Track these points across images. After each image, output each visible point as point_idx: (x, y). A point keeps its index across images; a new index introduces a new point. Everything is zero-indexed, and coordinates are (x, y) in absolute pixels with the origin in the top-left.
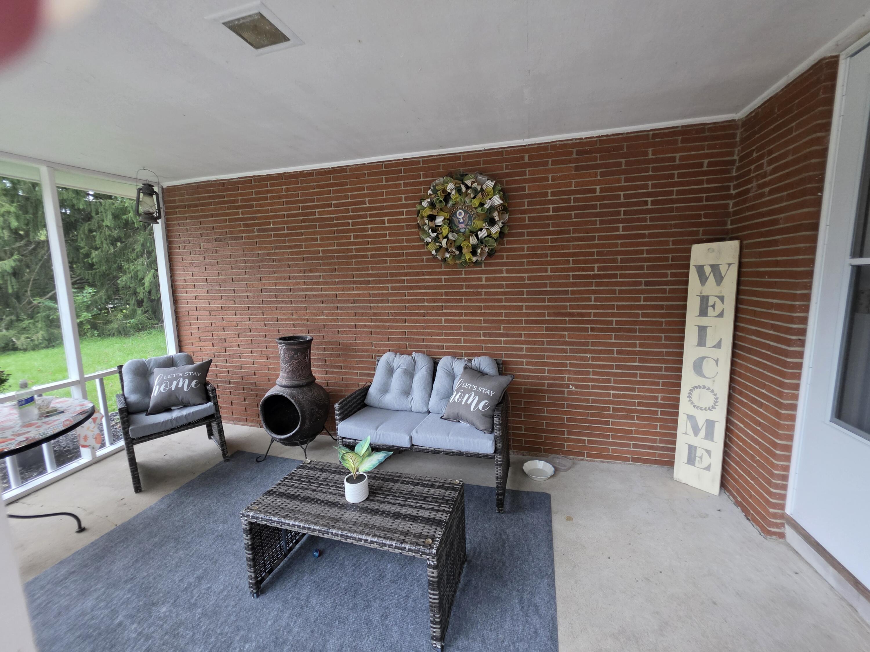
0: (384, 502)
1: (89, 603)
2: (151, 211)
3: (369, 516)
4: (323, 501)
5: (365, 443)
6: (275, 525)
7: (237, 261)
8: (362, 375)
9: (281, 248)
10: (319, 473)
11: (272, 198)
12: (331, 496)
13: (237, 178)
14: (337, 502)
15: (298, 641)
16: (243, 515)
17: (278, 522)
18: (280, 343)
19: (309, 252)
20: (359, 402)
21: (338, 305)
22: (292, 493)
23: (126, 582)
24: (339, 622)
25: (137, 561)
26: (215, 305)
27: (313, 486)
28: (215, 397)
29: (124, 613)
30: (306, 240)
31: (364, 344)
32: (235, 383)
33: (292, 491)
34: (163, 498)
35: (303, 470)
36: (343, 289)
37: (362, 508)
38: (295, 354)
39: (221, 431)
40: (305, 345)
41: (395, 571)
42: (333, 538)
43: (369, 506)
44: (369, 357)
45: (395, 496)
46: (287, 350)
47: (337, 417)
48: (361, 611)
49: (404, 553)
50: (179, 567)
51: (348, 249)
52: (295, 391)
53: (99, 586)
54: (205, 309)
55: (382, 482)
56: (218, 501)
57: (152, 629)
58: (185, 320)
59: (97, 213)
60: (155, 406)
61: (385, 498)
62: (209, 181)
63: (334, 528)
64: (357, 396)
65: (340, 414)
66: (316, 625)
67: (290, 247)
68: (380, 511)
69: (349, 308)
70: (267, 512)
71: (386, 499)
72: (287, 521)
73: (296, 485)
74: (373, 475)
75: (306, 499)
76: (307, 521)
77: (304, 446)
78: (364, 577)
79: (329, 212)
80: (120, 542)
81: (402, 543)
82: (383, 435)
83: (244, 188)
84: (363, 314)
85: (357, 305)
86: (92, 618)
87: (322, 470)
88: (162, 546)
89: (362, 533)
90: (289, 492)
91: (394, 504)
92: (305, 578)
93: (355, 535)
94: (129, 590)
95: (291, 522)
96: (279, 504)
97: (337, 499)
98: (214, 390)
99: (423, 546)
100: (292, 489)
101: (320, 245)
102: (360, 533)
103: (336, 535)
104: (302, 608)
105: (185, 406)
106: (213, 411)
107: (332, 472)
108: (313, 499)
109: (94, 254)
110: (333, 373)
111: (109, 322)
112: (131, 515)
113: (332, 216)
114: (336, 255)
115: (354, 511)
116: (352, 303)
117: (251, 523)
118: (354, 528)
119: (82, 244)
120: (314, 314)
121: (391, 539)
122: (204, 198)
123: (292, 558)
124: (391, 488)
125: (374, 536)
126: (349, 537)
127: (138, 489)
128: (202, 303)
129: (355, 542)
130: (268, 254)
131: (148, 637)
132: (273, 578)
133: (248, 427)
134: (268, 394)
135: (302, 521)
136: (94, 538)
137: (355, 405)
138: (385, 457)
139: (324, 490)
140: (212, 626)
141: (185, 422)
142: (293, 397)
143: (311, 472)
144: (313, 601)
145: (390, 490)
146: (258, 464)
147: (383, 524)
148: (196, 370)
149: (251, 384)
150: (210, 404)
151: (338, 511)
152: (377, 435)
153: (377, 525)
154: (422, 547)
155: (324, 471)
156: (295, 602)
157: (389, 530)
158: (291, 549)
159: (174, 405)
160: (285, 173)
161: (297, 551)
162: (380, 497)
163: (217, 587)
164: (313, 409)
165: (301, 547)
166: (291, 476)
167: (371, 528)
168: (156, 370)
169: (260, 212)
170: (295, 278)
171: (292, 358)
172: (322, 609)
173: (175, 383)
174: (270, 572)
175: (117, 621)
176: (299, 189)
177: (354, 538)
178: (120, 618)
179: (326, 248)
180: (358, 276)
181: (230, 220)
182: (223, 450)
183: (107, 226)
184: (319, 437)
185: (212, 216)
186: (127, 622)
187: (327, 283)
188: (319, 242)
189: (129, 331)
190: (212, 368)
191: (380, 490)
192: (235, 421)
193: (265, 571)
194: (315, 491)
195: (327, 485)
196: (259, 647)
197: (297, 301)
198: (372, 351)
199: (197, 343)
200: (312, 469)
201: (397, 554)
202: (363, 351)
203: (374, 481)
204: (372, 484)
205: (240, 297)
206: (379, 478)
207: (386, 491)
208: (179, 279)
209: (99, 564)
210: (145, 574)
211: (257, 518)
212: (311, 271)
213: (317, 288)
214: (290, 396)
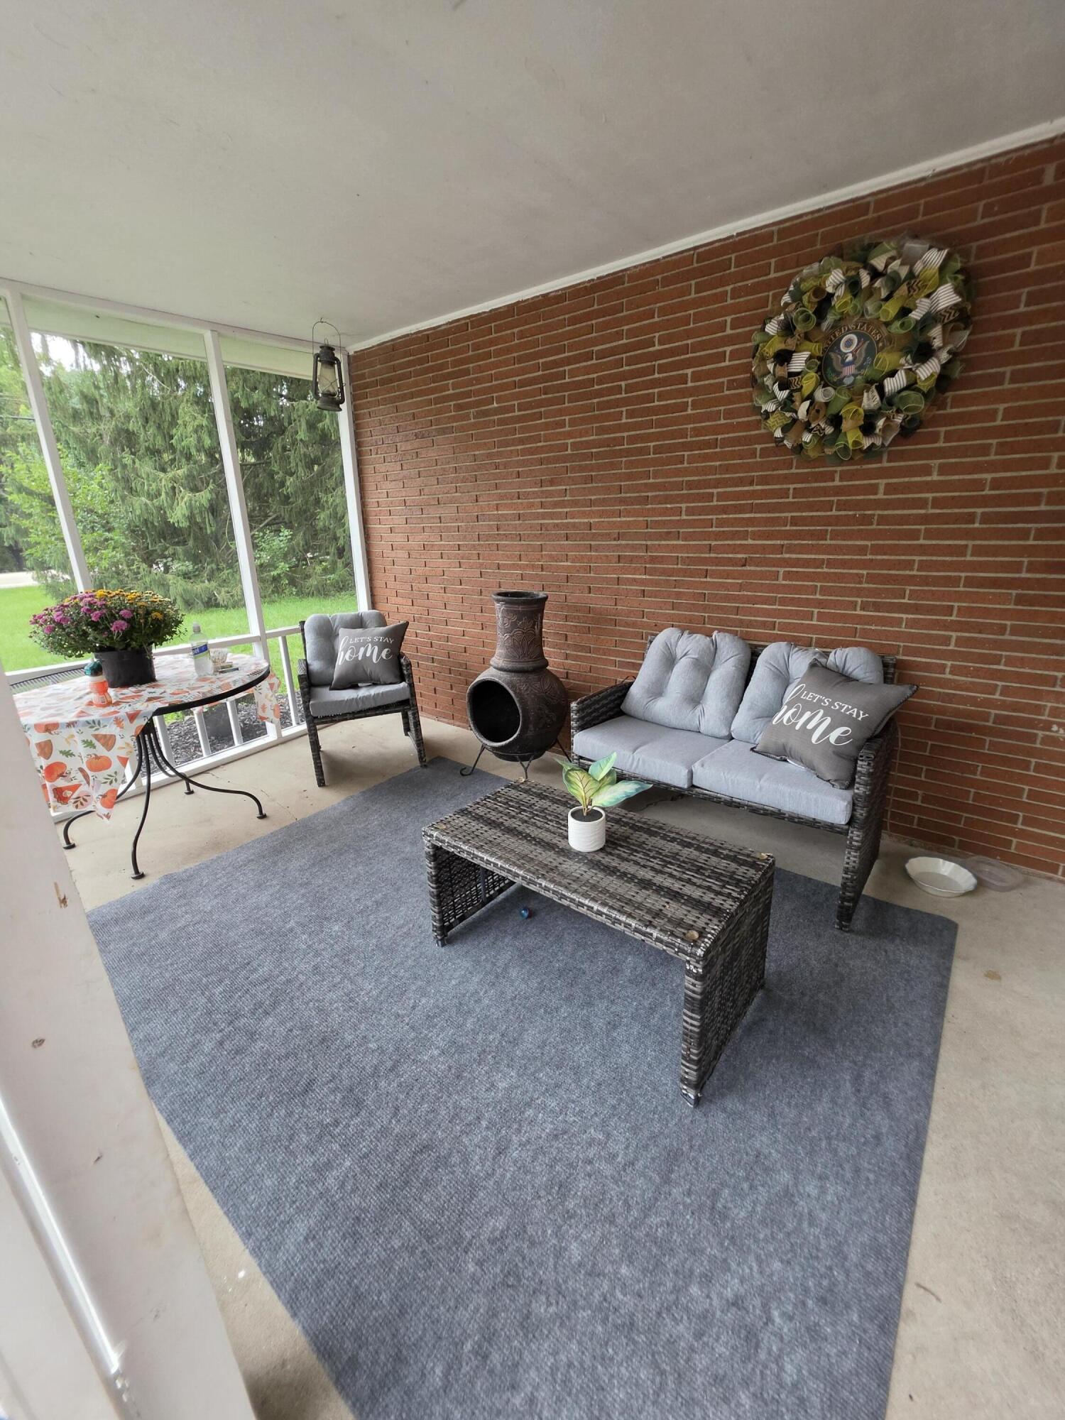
0: (627, 860)
1: (264, 897)
2: (332, 390)
3: (601, 875)
4: (534, 839)
5: (607, 762)
6: (465, 856)
7: (444, 470)
8: (622, 665)
9: (507, 444)
10: (536, 799)
11: (498, 353)
12: (548, 834)
13: (447, 324)
14: (555, 844)
15: (487, 1017)
16: (426, 834)
17: (469, 853)
18: (498, 601)
19: (551, 449)
20: (611, 705)
21: (592, 543)
22: (493, 818)
23: (301, 885)
24: (546, 1011)
25: (314, 865)
26: (416, 541)
27: (524, 816)
28: (410, 676)
29: (296, 919)
30: (546, 426)
31: (629, 613)
32: (440, 662)
33: (493, 816)
34: (347, 799)
35: (513, 791)
36: (601, 514)
37: (591, 861)
38: (519, 619)
39: (417, 724)
40: (535, 607)
41: (639, 969)
42: (542, 892)
43: (603, 861)
44: (636, 635)
45: (648, 855)
46: (507, 612)
47: (573, 724)
48: (579, 1007)
49: (648, 941)
50: (357, 883)
51: (614, 439)
52: (515, 678)
53: (274, 882)
54: (402, 548)
55: (631, 831)
56: (408, 817)
57: (322, 946)
58: (378, 564)
59: (290, 423)
60: (339, 679)
61: (632, 854)
62: (408, 335)
63: (545, 879)
64: (610, 695)
65: (578, 720)
66: (513, 1005)
67: (522, 441)
68: (619, 871)
69: (609, 548)
70: (456, 836)
71: (632, 857)
72: (480, 854)
73: (501, 809)
74: (618, 817)
75: (511, 831)
76: (507, 860)
77: (525, 763)
78: (589, 963)
79: (588, 370)
80: (299, 840)
81: (646, 926)
82: (644, 762)
83: (456, 342)
84: (631, 559)
85: (624, 542)
86: (266, 915)
87: (541, 796)
88: (341, 854)
89: (585, 895)
90: (489, 816)
91: (644, 866)
92: (506, 940)
93: (574, 896)
94: (303, 896)
95: (486, 857)
96: (474, 829)
97: (556, 840)
98: (409, 665)
99: (682, 939)
100: (493, 813)
101: (569, 435)
102: (582, 895)
103: (546, 889)
104: (497, 977)
105: (375, 683)
106: (407, 695)
107: (555, 801)
108: (521, 833)
109: (290, 481)
110: (576, 658)
111: (308, 577)
112: (312, 812)
113: (591, 376)
114: (594, 450)
115: (577, 862)
116: (615, 540)
117: (436, 848)
118: (575, 886)
119: (276, 468)
120: (552, 558)
121: (630, 915)
122: (402, 366)
123: (492, 910)
124: (644, 843)
125: (604, 904)
126: (565, 897)
127: (321, 783)
128: (399, 539)
129: (573, 907)
130: (489, 456)
131: (317, 954)
132: (465, 928)
133: (455, 728)
134: (478, 679)
135: (500, 858)
136: (274, 829)
137: (604, 709)
138: (637, 790)
139: (539, 824)
140: (386, 964)
141: (373, 705)
142: (513, 687)
143: (525, 795)
144: (513, 973)
145: (641, 845)
146: (462, 778)
147: (620, 891)
148: (387, 634)
149: (460, 665)
150: (403, 684)
151: (555, 856)
152: (633, 759)
153: (612, 890)
154: (679, 940)
155: (545, 797)
156: (489, 966)
157: (629, 902)
158: (491, 898)
159: (360, 682)
160: (518, 302)
161: (500, 903)
162: (623, 852)
163: (397, 920)
164: (540, 709)
165: (506, 900)
166: (496, 796)
167: (601, 892)
168: (341, 631)
169: (479, 381)
170: (527, 495)
171: (514, 625)
172: (523, 986)
173: (362, 650)
174: (462, 919)
175: (288, 926)
176: (539, 330)
177: (572, 900)
178: (292, 924)
179: (578, 440)
180: (630, 489)
181: (437, 401)
182: (419, 751)
183: (301, 440)
184: (547, 755)
185: (412, 396)
186: (299, 930)
187: (575, 503)
188: (567, 428)
189: (329, 591)
190: (409, 636)
191: (625, 841)
192: (439, 716)
193: (454, 916)
194: (526, 822)
195: (545, 817)
196: (438, 1007)
197: (529, 535)
198: (643, 626)
199: (393, 599)
200: (526, 791)
201: (636, 940)
202: (627, 624)
203: (616, 826)
204: (613, 830)
205: (448, 529)
206: (626, 824)
207: (634, 845)
208: (371, 500)
209: (276, 858)
210: (321, 882)
211: (443, 841)
212: (552, 483)
213: (560, 513)
214: (507, 684)
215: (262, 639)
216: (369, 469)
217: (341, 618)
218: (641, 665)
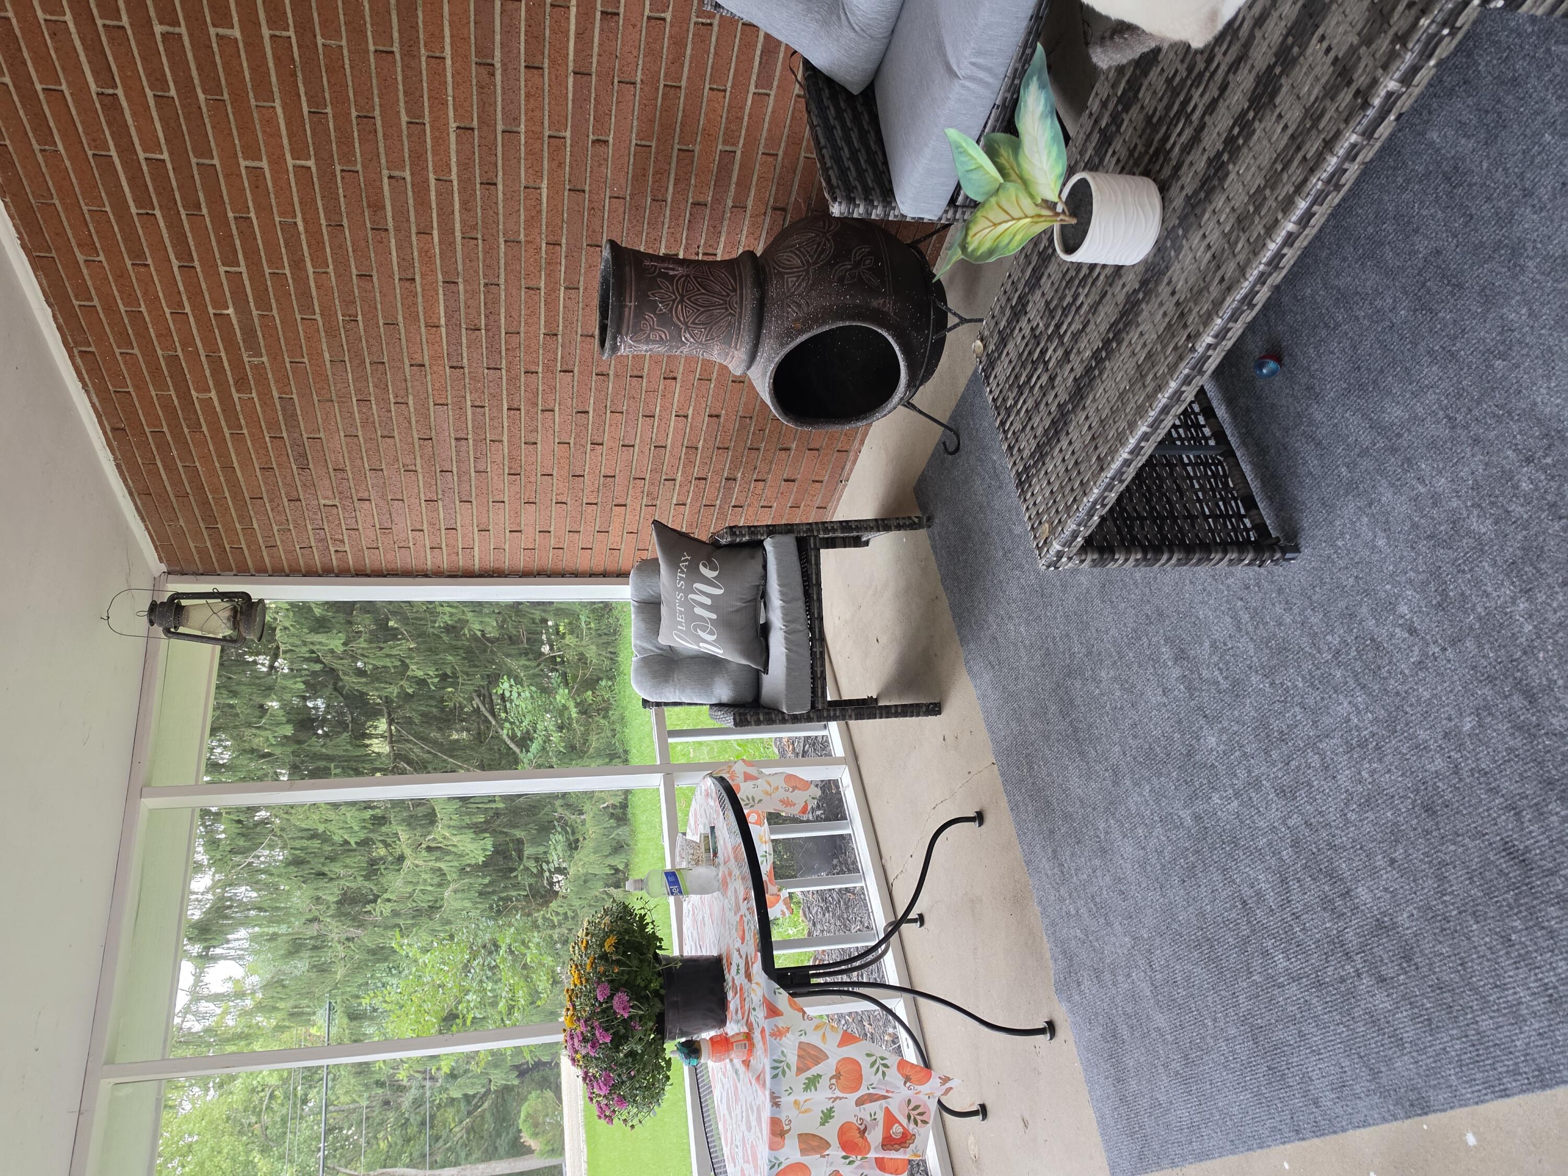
0: (1202, 127)
1: (1128, 848)
2: (227, 614)
3: (1219, 201)
4: (1107, 343)
5: (964, 153)
6: (1113, 496)
7: (365, 423)
8: (765, 79)
9: (304, 294)
10: (1023, 323)
11: (131, 299)
12: (1102, 311)
13: (87, 392)
14: (1128, 296)
15: (1476, 487)
16: (1055, 564)
17: (1109, 487)
18: (615, 348)
19: (308, 204)
20: (848, 117)
21: (500, 127)
22: (1047, 423)
23: (1116, 783)
24: (1503, 356)
25: (1082, 754)
26: (505, 488)
27: (1054, 354)
28: (753, 530)
29: (1178, 805)
30: (264, 208)
31: (653, 53)
32: (735, 466)
33: (1041, 421)
34: (970, 671)
35: (998, 369)
36: (439, 102)
37: (1183, 219)
38: (653, 308)
39: (846, 525)
40: (630, 273)
41: (1466, 116)
42: (1228, 344)
43: (1189, 190)
44: (702, 39)
45: (1201, 75)
46: (636, 332)
47: (877, 213)
48: (1515, 277)
49: (1404, 104)
50: (1133, 686)
51: (277, 58)
52: (772, 328)
53: (1102, 825)
54: (517, 514)
55: (1134, 111)
56: (1020, 566)
57: (1241, 773)
59: (318, 660)
60: (747, 654)
61: (1189, 116)
62: (118, 466)
63: (1198, 335)
64: (825, 120)
65: (869, 202)
66: (1466, 427)
67: (298, 264)
68: (1219, 154)
69: (510, 90)
70: (1068, 508)
71: (1196, 117)
72: (1115, 466)
73: (1030, 403)
74: (1096, 137)
75: (1079, 393)
76: (1141, 411)
77: (952, 320)
78: (1416, 239)
79: (142, 111)
80: (1031, 768)
81: (1366, 105)
82: (979, 53)
83: (117, 375)
84: (534, 37)
85: (498, 53)
86: (1160, 853)
87: (1019, 311)
88: (1071, 702)
89: (1256, 248)
90: (1039, 431)
91: (1223, 88)
92: (1319, 416)
93: (1253, 274)
94: (1136, 784)
95: (1124, 454)
96: (1061, 469)
97: (1119, 294)
98: (732, 530)
99: (1424, 12)
100: (1036, 421)
101: (277, 162)
102: (1255, 253)
103: (1221, 335)
104: (1394, 450)
105: (763, 595)
106: (789, 541)
107: (1034, 282)
108: (1089, 370)
109: (415, 671)
110: (744, 185)
111: (582, 658)
112: (983, 735)
113: (152, 102)
114: (305, 110)
115: (1178, 250)
116: (493, 75)
117: (1083, 549)
118: (1230, 269)
119: (393, 691)
120: (533, 220)
121: (1329, 145)
122: (177, 482)
123: (1247, 437)
124: (1169, 81)
125: (1287, 205)
126: (1252, 293)
127: (934, 709)
128: (500, 519)
129: (1277, 278)
130: (332, 333)
131: (1256, 784)
132: (1271, 499)
133: (864, 449)
134: (768, 402)
135: (1132, 426)
136: (1004, 803)
137: (854, 136)
138: (1042, 86)
139: (1077, 326)
140: (1307, 666)
141: (800, 604)
142: (790, 334)
143: (1010, 346)
144: (1395, 413)
145: (1172, 88)
146: (962, 452)
147: (1265, 159)
148: (674, 564)
149: (743, 428)
150: (768, 544)
151: (1154, 302)
152: (972, 78)
153: (1260, 181)
154: (1424, 22)
155: (1023, 302)
156: (1366, 464)
157: (1297, 141)
158: (1220, 435)
159: (756, 616)
160: (24, 246)
161: (1234, 416)
162: (1180, 136)
163: (1222, 628)
164: (841, 280)
165: (1230, 402)
166: (1003, 408)
167: (1257, 209)
168: (663, 640)
169: (187, 341)
170: (406, 263)
171: (665, 320)
172: (1431, 397)
173: (698, 611)
174: (1250, 503)
175: (1189, 822)
176: (73, 207)
177: (1262, 279)
178: (1186, 815)
179: (285, 141)
180: (383, 33)
181: (234, 424)
182: (899, 527)
183: (345, 644)
184: (942, 271)
185: (228, 467)
186: (1200, 807)
187: (418, 160)
188: (264, 164)
189: (609, 626)
190: (678, 521)
191: (1155, 128)
192: (839, 478)
193: (1240, 517)
194: (1067, 354)
195: (1065, 311)
196: (1425, 583)
197: (487, 266)
198: (681, 21)
199: (613, 539)
200: (1003, 341)
201: (1392, 135)
202: (677, 60)
203: (1117, 145)
204: (1124, 154)
205: (479, 427)
206: (1116, 120)
207: (1168, 107)
208: (430, 561)
209: (1058, 813)
210: (1117, 749)
211: (1075, 535)
212: (377, 207)
213: (439, 194)
214: (782, 345)
215: (670, 771)
216: (370, 560)
217: (639, 637)
218: (768, 36)
